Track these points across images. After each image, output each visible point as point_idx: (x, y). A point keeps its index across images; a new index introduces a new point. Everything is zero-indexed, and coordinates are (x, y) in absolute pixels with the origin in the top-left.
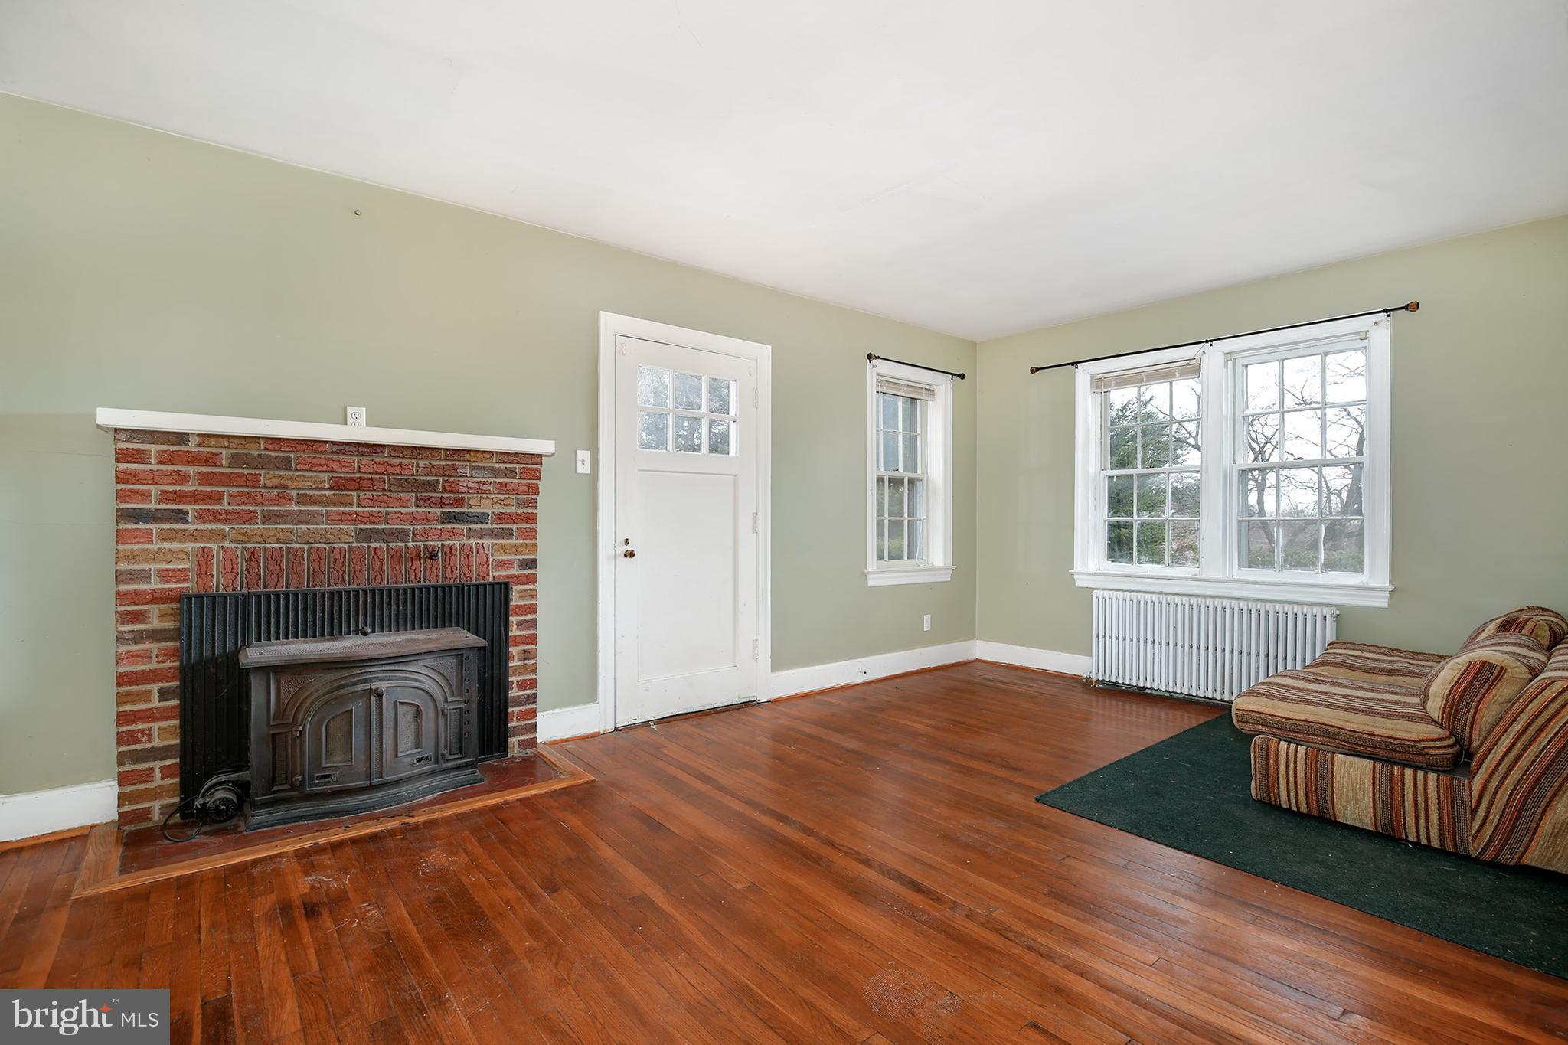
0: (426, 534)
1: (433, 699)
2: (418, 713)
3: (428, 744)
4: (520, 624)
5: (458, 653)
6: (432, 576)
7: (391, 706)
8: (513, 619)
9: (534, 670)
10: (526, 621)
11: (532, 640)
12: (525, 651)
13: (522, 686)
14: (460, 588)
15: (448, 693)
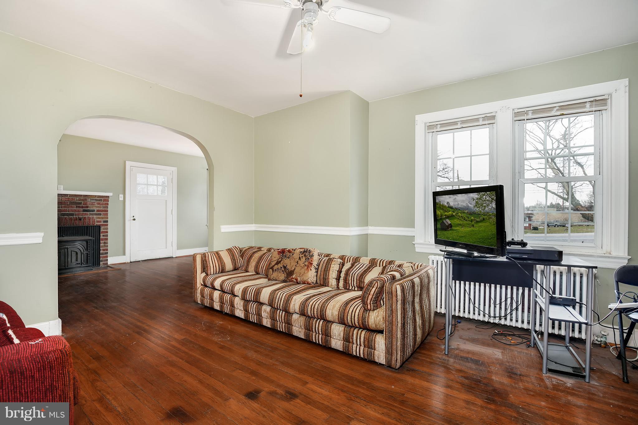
0: (78, 214)
1: (80, 250)
2: (77, 253)
3: (79, 261)
4: (103, 236)
5: (87, 241)
6: (80, 224)
7: (70, 252)
8: (102, 234)
9: (107, 246)
10: (105, 235)
11: (107, 239)
12: (105, 242)
13: (104, 250)
14: (87, 227)
15: (84, 250)
